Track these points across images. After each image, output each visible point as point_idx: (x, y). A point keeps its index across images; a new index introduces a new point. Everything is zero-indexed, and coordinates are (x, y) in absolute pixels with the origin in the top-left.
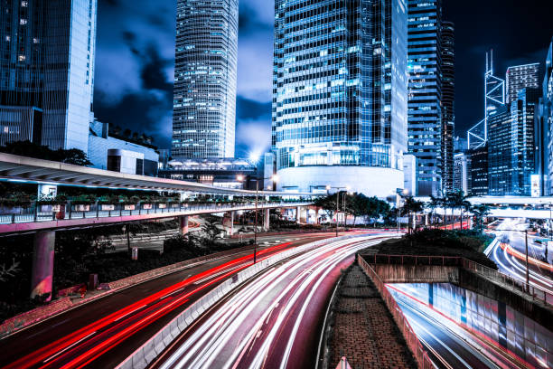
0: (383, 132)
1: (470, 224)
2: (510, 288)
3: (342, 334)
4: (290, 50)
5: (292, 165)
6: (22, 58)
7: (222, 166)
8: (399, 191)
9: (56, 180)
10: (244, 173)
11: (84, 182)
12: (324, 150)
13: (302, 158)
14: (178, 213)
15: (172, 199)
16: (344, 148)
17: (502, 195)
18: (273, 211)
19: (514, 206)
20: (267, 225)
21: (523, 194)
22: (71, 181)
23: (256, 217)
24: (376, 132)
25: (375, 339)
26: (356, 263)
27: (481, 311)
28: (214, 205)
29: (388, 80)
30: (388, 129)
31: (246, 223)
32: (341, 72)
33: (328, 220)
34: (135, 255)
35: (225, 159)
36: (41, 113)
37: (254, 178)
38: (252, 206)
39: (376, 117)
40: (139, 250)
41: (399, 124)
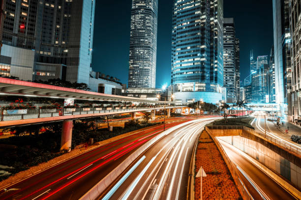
0: (214, 79)
1: (246, 113)
2: (260, 136)
3: (200, 158)
4: (178, 46)
5: (179, 91)
6: (57, 42)
7: (150, 91)
8: (220, 101)
9: (74, 97)
10: (160, 94)
11: (88, 98)
12: (192, 85)
13: (183, 88)
14: (131, 111)
15: (128, 105)
16: (200, 84)
17: (256, 102)
18: (172, 109)
19: (260, 106)
20: (169, 115)
21: (263, 102)
22: (81, 97)
23: (165, 112)
24: (211, 79)
25: (213, 158)
26: (205, 130)
27: (250, 146)
28: (147, 107)
29: (216, 59)
30: (216, 78)
31: (160, 115)
32: (198, 55)
33: (194, 113)
34: (111, 129)
35: (152, 89)
36: (66, 67)
37: (164, 96)
38: (163, 108)
39: (212, 73)
40: (113, 127)
41: (220, 76)
